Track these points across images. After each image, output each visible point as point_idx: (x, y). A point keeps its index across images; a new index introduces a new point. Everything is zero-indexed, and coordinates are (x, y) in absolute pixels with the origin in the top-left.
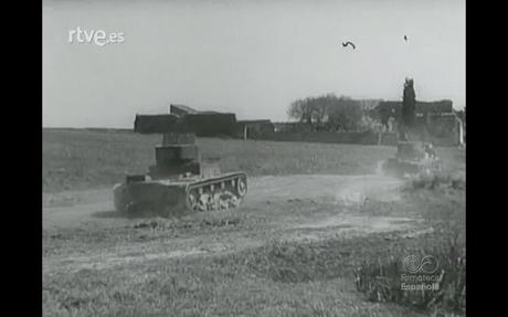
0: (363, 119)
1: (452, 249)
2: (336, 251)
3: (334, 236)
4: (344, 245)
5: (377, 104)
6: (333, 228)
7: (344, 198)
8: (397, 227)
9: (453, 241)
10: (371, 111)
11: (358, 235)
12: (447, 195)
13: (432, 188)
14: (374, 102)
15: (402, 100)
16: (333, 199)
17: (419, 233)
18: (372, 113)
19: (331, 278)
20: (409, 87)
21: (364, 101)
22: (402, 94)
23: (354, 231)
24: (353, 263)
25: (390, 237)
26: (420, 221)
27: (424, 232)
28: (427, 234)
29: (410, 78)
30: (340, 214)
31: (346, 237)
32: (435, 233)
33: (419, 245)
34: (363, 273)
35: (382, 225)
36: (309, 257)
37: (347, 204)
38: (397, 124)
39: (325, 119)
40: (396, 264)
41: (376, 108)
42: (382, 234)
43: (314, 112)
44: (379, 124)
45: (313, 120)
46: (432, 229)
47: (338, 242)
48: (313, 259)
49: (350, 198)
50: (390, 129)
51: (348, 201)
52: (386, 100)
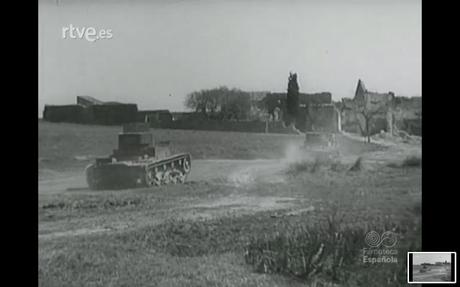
0: (252, 108)
1: (331, 225)
2: (227, 228)
3: (226, 215)
4: (235, 222)
5: (265, 96)
6: (225, 207)
7: (235, 180)
8: (282, 206)
9: (331, 217)
10: (260, 102)
11: (247, 213)
12: (327, 176)
13: (313, 171)
14: (262, 93)
15: (286, 92)
16: (226, 181)
17: (301, 211)
18: (260, 104)
19: (222, 252)
20: (293, 80)
21: (253, 93)
22: (287, 87)
23: (243, 210)
24: (242, 238)
25: (276, 214)
26: (302, 201)
27: (306, 210)
28: (308, 212)
29: (293, 73)
30: (231, 195)
31: (237, 216)
32: (315, 211)
33: (302, 221)
34: (251, 248)
35: (269, 204)
36: (204, 233)
37: (237, 186)
38: (282, 113)
39: (219, 109)
40: (280, 239)
41: (264, 99)
42: (269, 212)
43: (209, 103)
44: (266, 114)
45: (207, 110)
46: (312, 208)
47: (229, 219)
48: (207, 235)
49: (240, 180)
50: (277, 117)
51: (238, 182)
52: (272, 92)
